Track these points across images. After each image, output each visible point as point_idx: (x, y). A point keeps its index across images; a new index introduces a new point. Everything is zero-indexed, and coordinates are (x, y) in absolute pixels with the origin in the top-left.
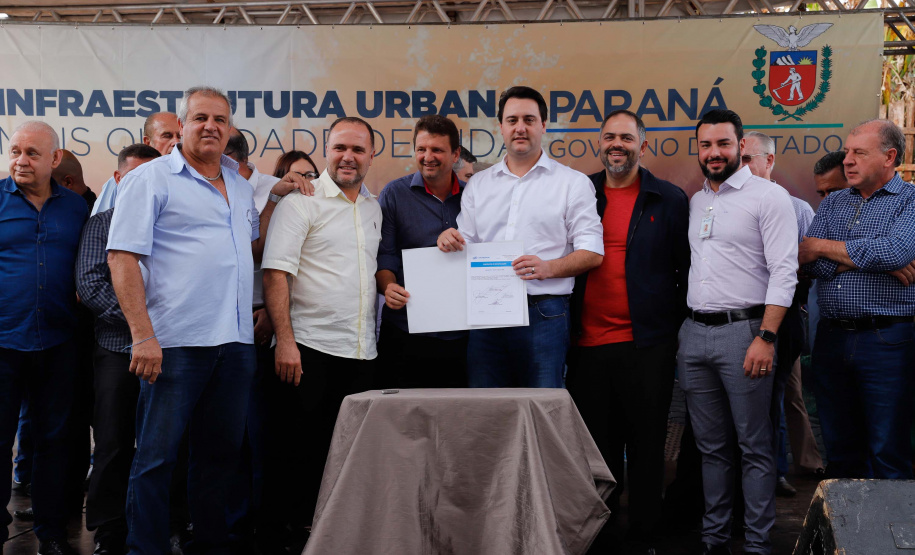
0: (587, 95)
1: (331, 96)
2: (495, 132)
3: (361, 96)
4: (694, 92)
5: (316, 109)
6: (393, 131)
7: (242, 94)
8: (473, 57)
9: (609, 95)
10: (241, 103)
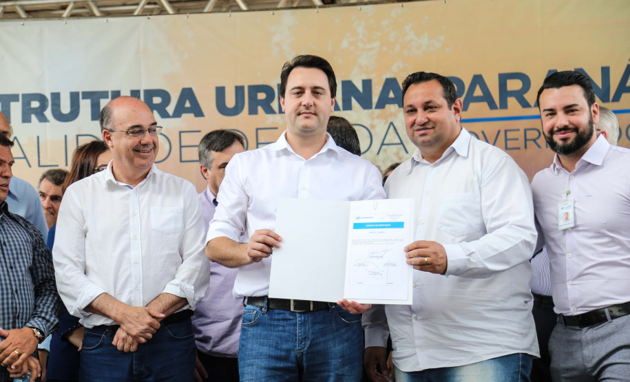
0: (478, 80)
1: (187, 94)
2: (373, 127)
3: (220, 92)
4: (605, 71)
5: (170, 109)
6: (257, 129)
7: (87, 95)
8: (345, 44)
9: (503, 78)
10: (85, 105)
